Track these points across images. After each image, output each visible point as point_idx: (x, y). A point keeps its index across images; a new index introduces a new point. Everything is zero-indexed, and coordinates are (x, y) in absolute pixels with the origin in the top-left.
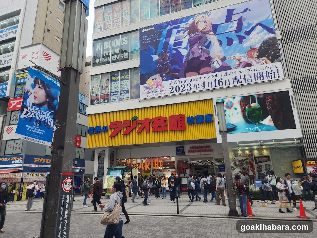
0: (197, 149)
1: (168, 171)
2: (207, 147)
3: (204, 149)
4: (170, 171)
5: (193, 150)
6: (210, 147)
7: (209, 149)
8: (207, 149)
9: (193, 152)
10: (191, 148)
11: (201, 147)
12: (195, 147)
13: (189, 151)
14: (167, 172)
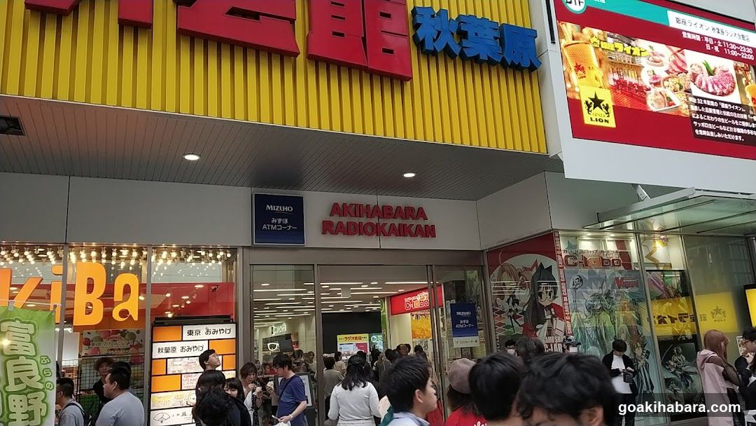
0: (364, 220)
1: (186, 337)
2: (408, 212)
3: (397, 222)
4: (203, 336)
5: (345, 220)
6: (425, 218)
7: (422, 222)
8: (410, 222)
9: (348, 230)
10: (336, 209)
11: (386, 212)
12: (358, 210)
13: (327, 228)
14: (178, 345)
